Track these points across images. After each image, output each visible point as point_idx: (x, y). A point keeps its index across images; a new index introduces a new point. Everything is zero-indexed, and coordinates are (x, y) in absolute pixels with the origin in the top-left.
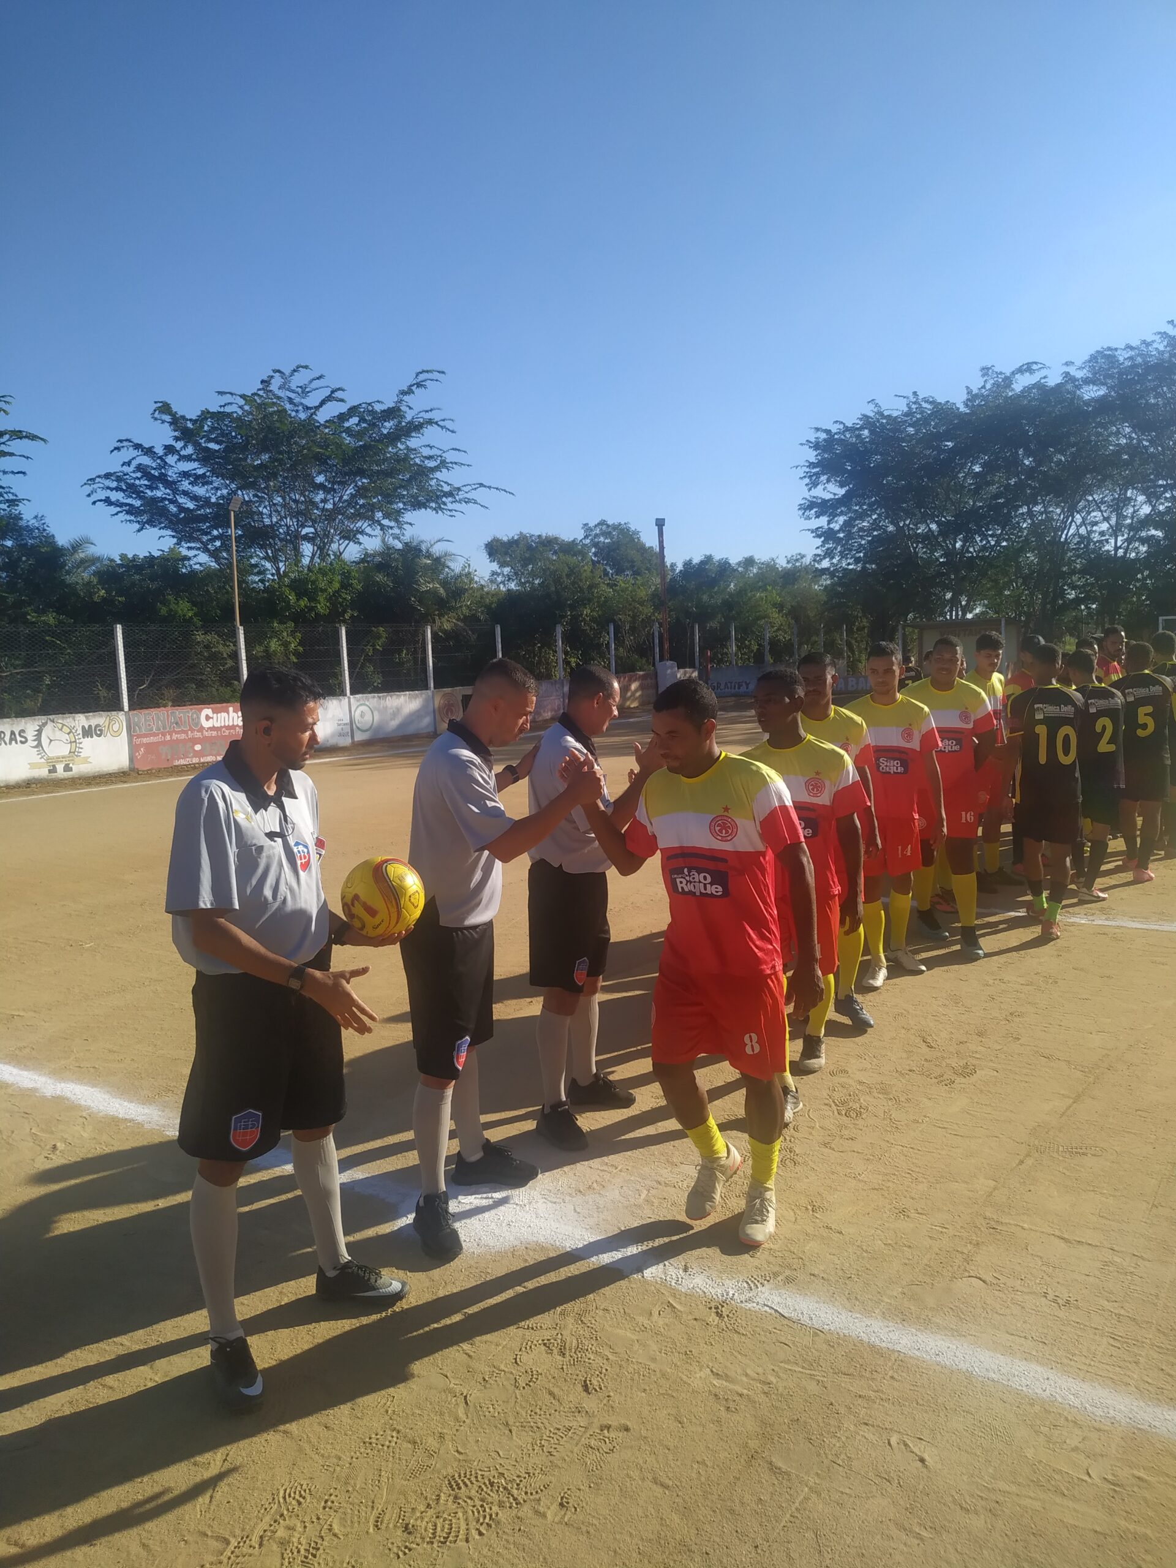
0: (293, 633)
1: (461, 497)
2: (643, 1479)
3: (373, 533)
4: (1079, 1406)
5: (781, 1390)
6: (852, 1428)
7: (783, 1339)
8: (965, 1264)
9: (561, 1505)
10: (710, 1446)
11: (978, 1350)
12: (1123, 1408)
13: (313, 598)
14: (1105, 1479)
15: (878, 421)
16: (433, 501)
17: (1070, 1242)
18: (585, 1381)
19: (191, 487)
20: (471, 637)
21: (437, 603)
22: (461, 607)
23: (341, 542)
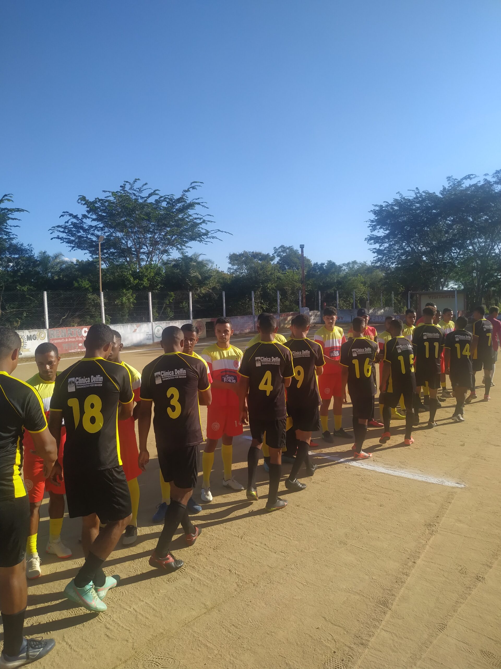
0: (132, 294)
1: (210, 236)
13: (141, 280)
15: (402, 201)
16: (198, 237)
19: (96, 232)
20: (215, 296)
21: (197, 282)
22: (209, 283)
23: (159, 255)
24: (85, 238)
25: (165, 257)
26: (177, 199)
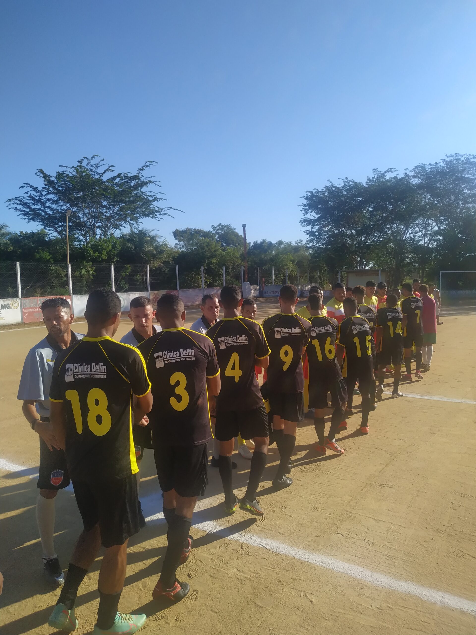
0: (92, 267)
1: (163, 213)
2: (207, 610)
3: (126, 226)
4: (371, 581)
5: (262, 576)
6: (287, 590)
7: (265, 557)
8: (336, 529)
9: (176, 620)
10: (234, 597)
11: (337, 561)
12: (387, 582)
13: (100, 252)
14: (377, 607)
15: (332, 189)
16: (151, 214)
17: (376, 520)
18: (189, 574)
19: (51, 205)
22: (162, 257)
23: (113, 229)
25: (118, 232)
26: (133, 177)
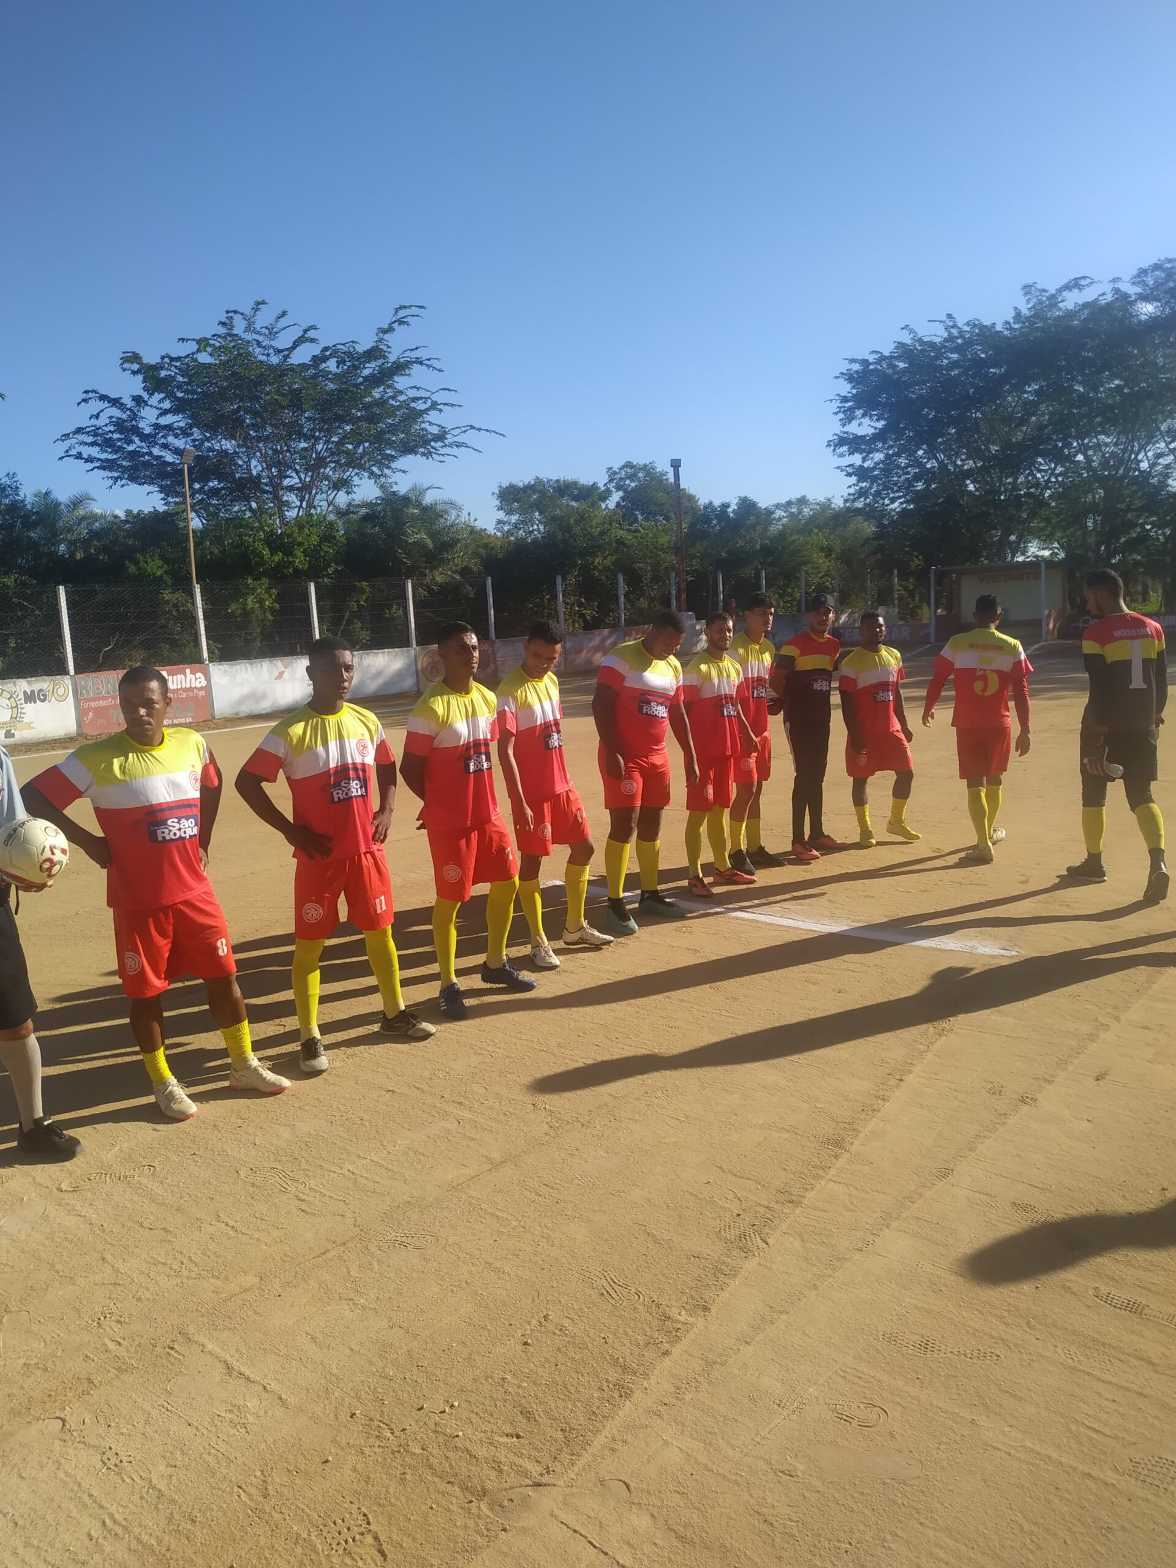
0: (269, 589)
1: (451, 441)
13: (289, 553)
16: (421, 446)
19: (171, 439)
20: (470, 591)
21: (423, 556)
22: (453, 558)
23: (329, 492)
24: (147, 458)
25: (342, 499)
26: (365, 352)
